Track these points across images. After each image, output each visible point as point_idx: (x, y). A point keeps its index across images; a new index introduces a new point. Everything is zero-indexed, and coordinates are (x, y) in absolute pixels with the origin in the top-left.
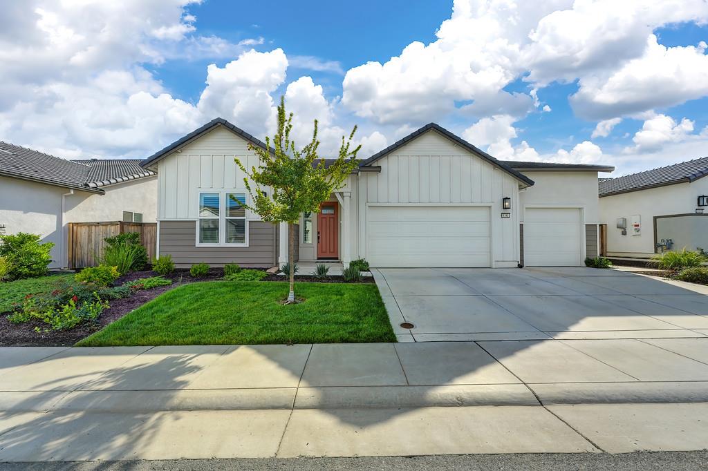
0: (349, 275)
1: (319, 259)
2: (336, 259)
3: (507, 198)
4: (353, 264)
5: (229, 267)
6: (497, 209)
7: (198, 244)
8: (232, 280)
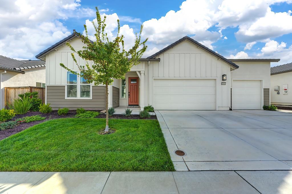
0: (143, 114)
1: (129, 105)
2: (137, 105)
3: (225, 75)
4: (145, 108)
5: (79, 110)
6: (219, 80)
7: (66, 98)
8: (79, 117)
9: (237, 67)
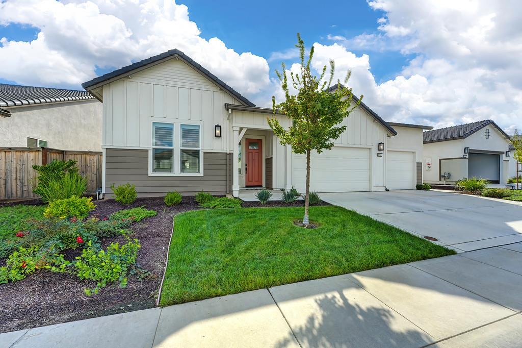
1: (246, 187)
2: (260, 187)
3: (381, 143)
5: (201, 195)
6: (375, 151)
7: (151, 173)
9: (395, 134)
